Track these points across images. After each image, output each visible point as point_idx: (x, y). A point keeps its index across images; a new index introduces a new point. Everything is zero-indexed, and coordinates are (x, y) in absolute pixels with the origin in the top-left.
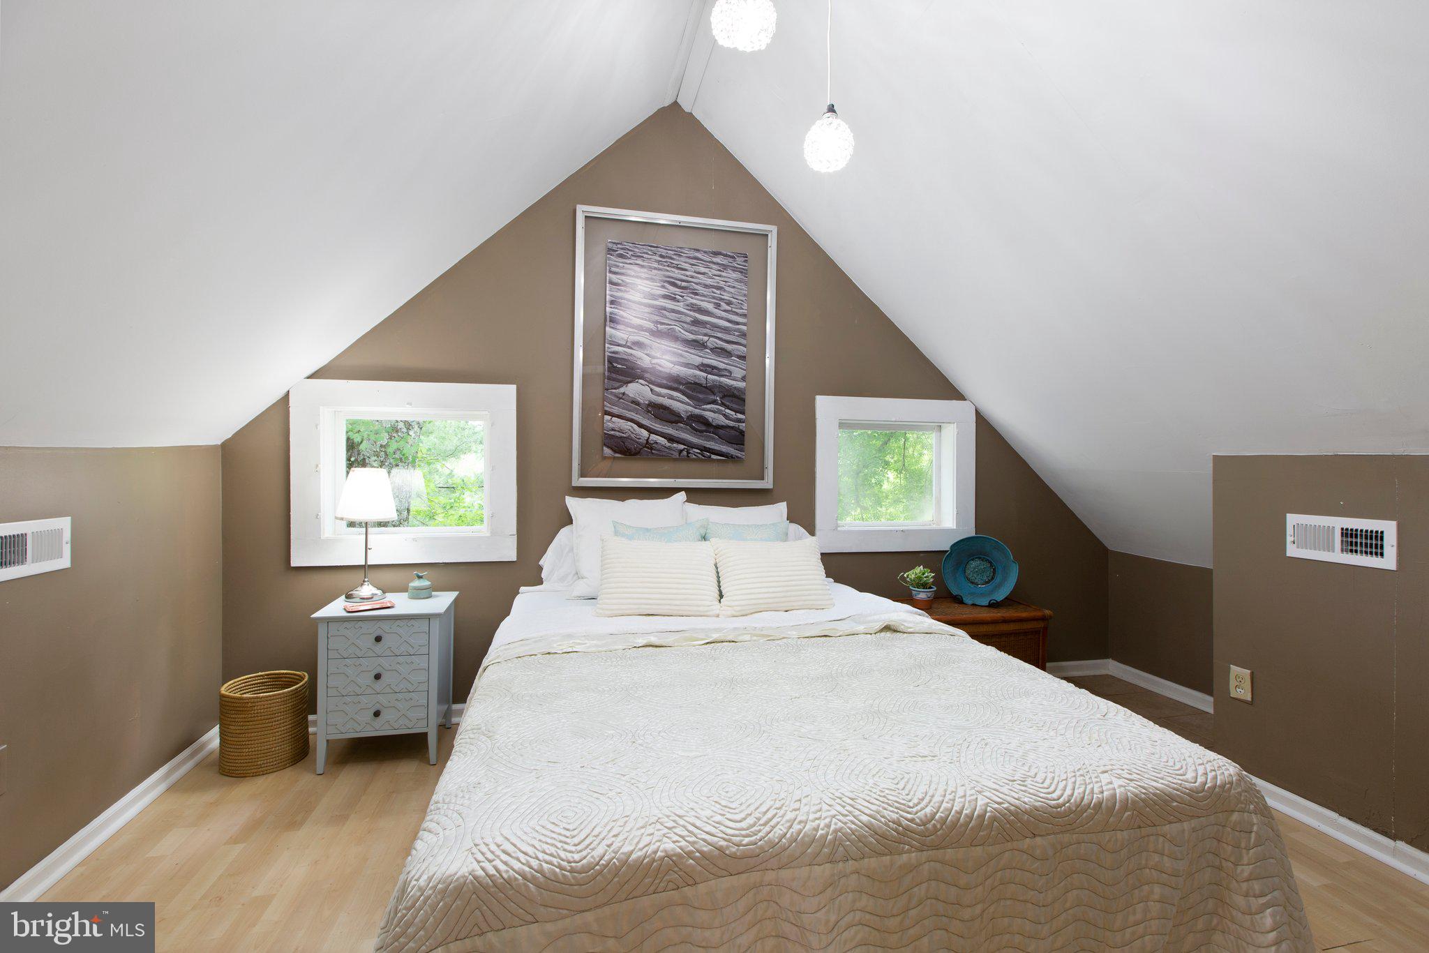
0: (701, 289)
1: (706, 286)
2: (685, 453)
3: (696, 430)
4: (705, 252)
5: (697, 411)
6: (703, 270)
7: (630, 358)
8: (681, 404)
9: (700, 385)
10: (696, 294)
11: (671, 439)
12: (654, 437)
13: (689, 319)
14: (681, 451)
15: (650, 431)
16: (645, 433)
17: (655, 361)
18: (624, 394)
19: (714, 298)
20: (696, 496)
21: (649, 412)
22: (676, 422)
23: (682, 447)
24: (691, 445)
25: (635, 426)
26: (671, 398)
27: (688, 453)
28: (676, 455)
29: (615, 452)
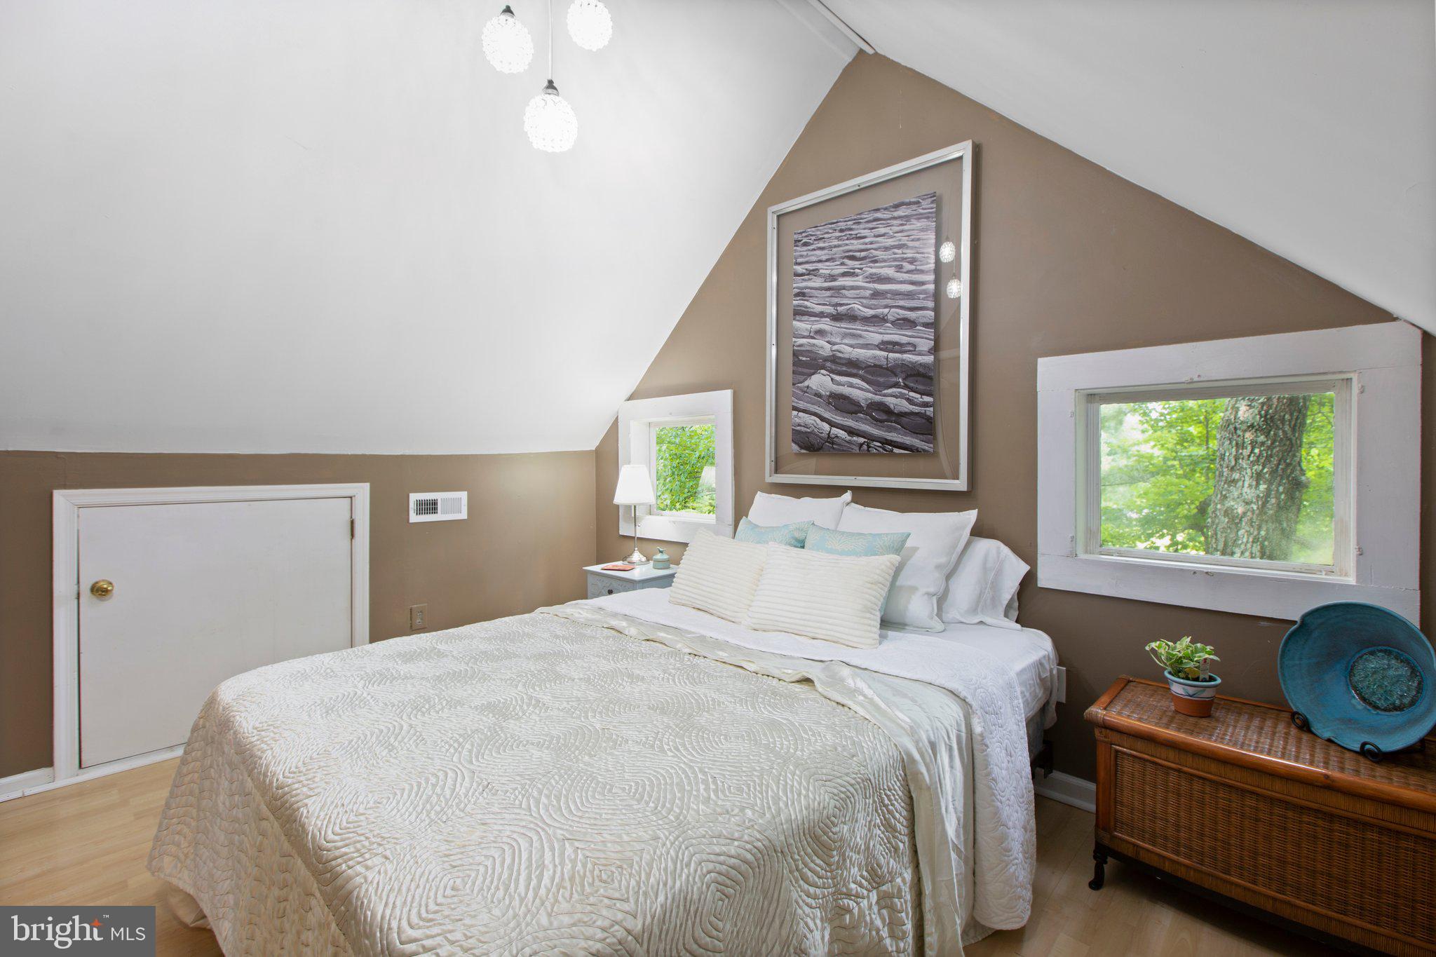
0: (880, 254)
1: (886, 249)
2: (865, 447)
3: (876, 420)
4: (886, 209)
5: (878, 398)
6: (882, 231)
7: (814, 349)
8: (859, 391)
9: (880, 367)
10: (876, 261)
11: (851, 432)
12: (835, 431)
13: (868, 293)
14: (861, 445)
15: (832, 424)
16: (826, 427)
17: (835, 347)
18: (808, 387)
19: (895, 260)
20: (865, 496)
21: (830, 403)
22: (856, 413)
23: (862, 440)
24: (871, 438)
25: (818, 420)
26: (851, 385)
27: (869, 447)
28: (856, 449)
29: (801, 448)
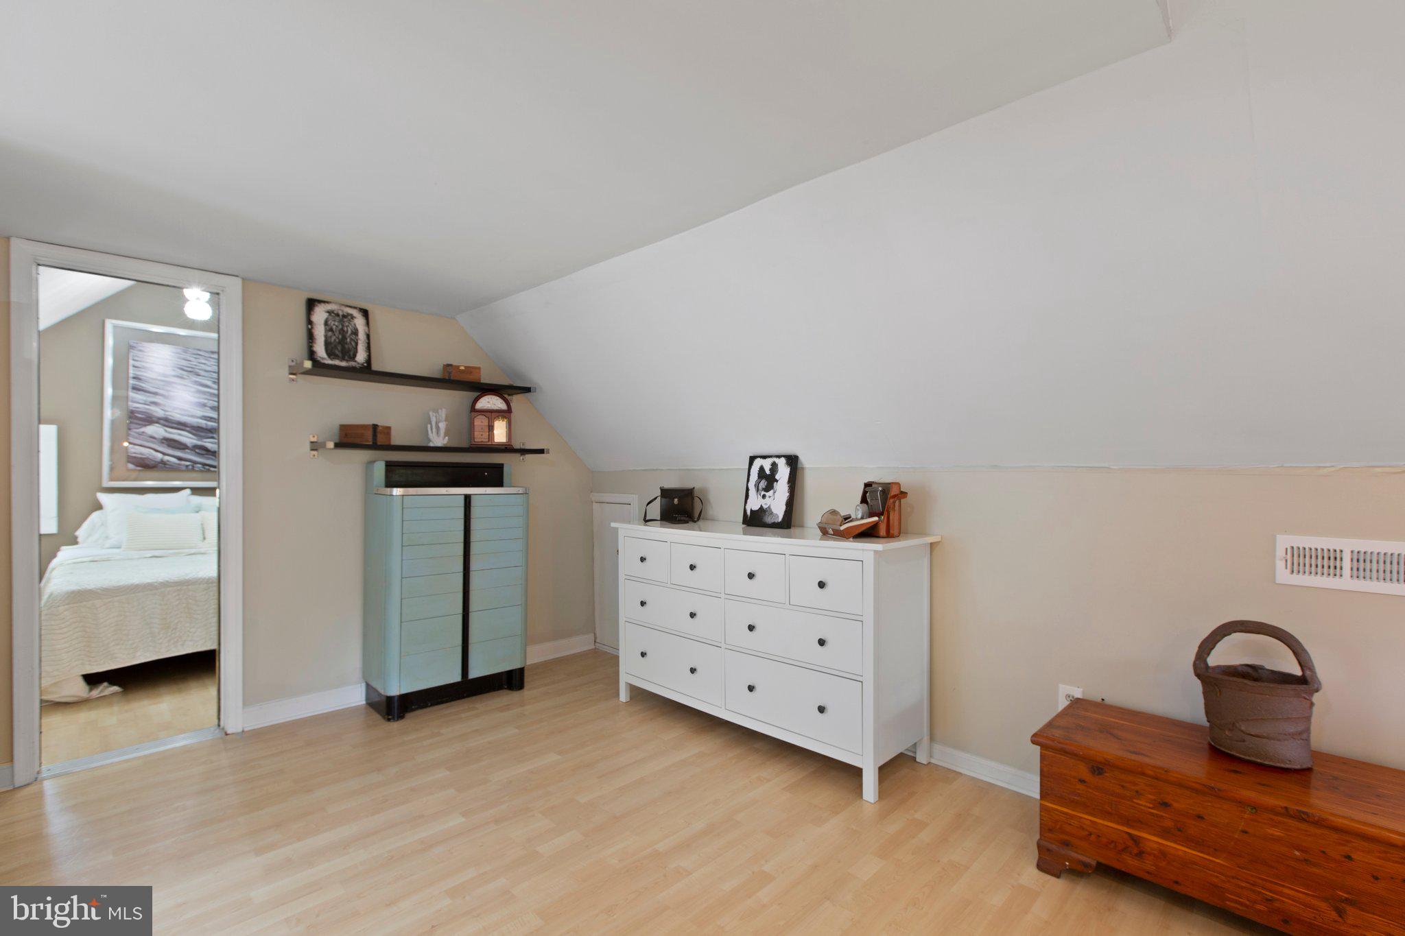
0: (202, 373)
1: (206, 371)
2: (190, 467)
3: (199, 453)
4: (205, 351)
5: (199, 443)
6: (203, 361)
7: (148, 411)
8: (187, 438)
9: (202, 428)
10: (199, 375)
11: (180, 459)
12: (167, 458)
13: (193, 390)
14: (187, 466)
15: (164, 454)
16: (160, 456)
17: (167, 413)
18: (143, 432)
19: (212, 378)
20: (196, 491)
21: (163, 443)
22: (184, 449)
23: (188, 463)
24: (195, 463)
25: (152, 451)
26: (180, 435)
27: (193, 467)
28: (184, 468)
29: (137, 466)
